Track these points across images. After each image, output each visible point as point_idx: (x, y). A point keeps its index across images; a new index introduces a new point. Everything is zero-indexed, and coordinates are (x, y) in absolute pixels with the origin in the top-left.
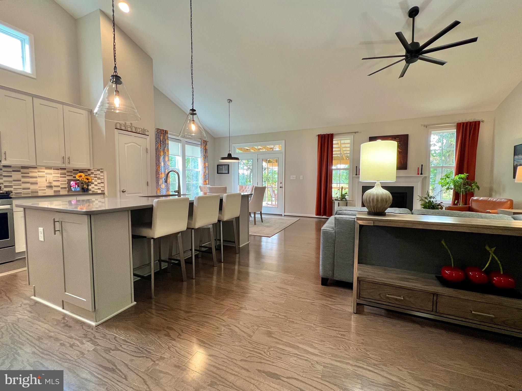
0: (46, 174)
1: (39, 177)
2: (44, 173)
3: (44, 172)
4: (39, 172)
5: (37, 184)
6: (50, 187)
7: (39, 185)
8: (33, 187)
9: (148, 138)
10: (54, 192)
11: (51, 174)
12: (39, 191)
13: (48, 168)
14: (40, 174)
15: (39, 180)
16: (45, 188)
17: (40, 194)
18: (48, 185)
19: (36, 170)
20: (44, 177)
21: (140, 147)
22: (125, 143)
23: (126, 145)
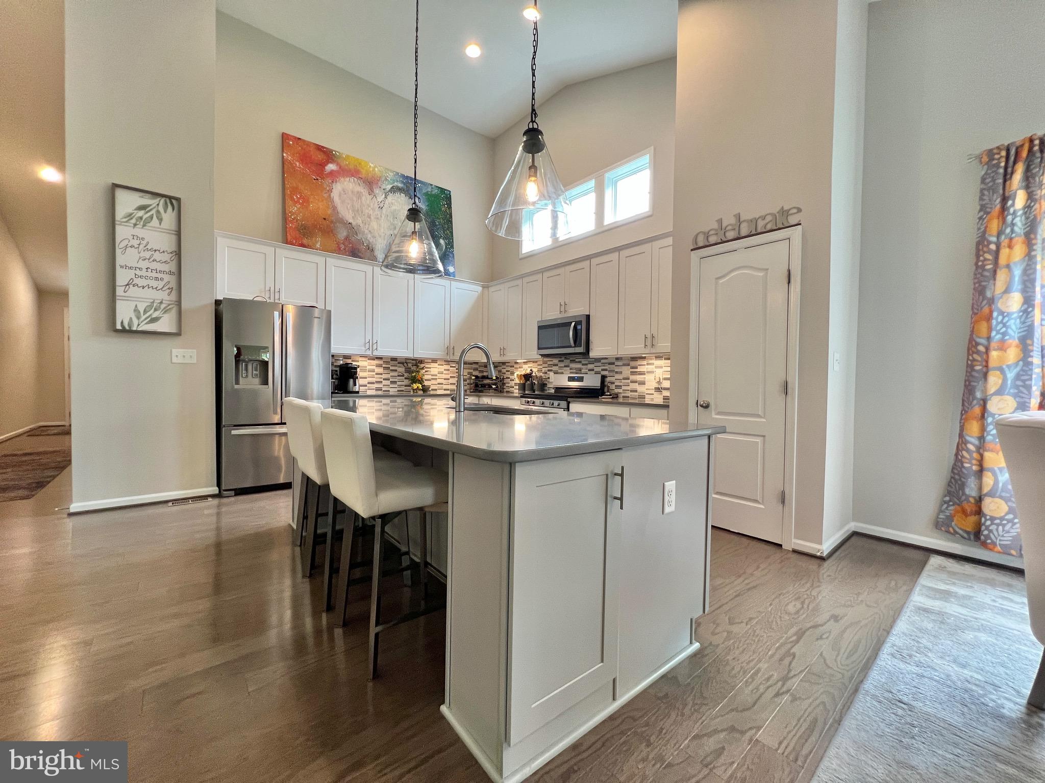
0: (657, 367)
1: (648, 372)
2: (654, 366)
3: (653, 364)
4: (648, 364)
5: (644, 384)
6: (658, 390)
7: (646, 386)
8: (641, 389)
9: (796, 233)
10: (664, 399)
11: (661, 367)
12: (647, 396)
13: (658, 357)
14: (650, 368)
15: (647, 377)
16: (653, 392)
17: (647, 401)
18: (657, 386)
19: (645, 362)
20: (652, 372)
21: (761, 274)
22: (717, 276)
23: (721, 281)
